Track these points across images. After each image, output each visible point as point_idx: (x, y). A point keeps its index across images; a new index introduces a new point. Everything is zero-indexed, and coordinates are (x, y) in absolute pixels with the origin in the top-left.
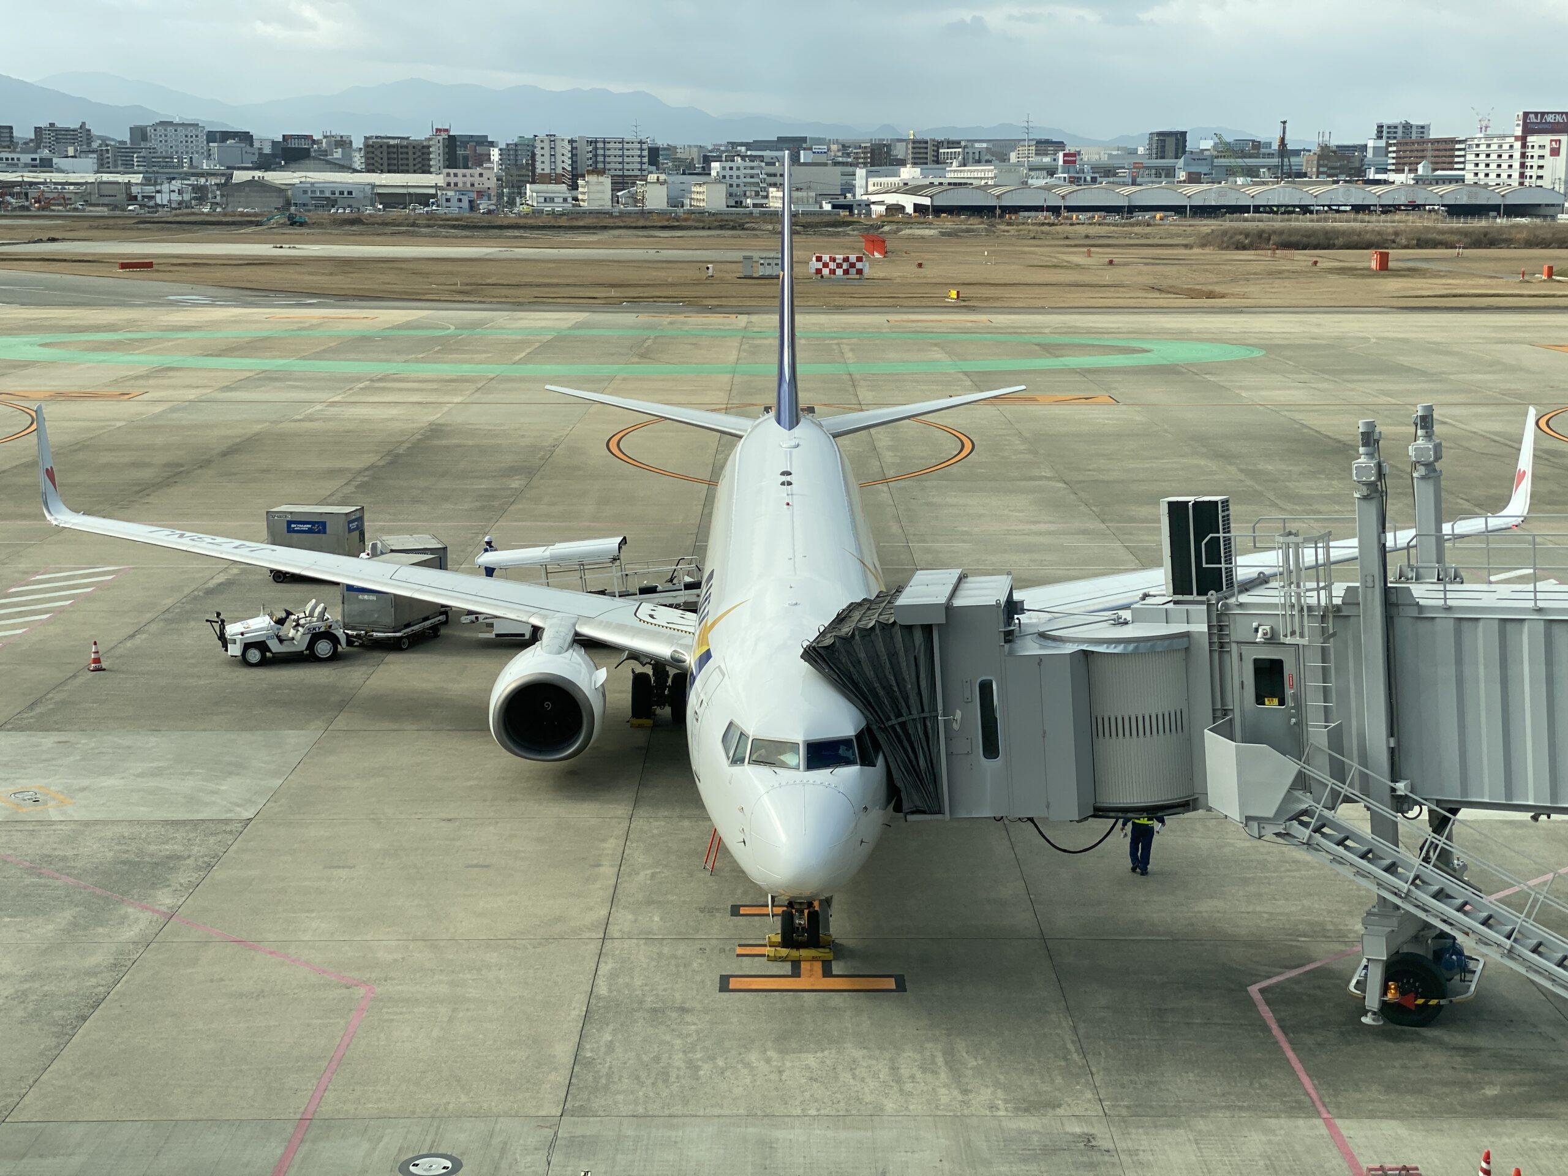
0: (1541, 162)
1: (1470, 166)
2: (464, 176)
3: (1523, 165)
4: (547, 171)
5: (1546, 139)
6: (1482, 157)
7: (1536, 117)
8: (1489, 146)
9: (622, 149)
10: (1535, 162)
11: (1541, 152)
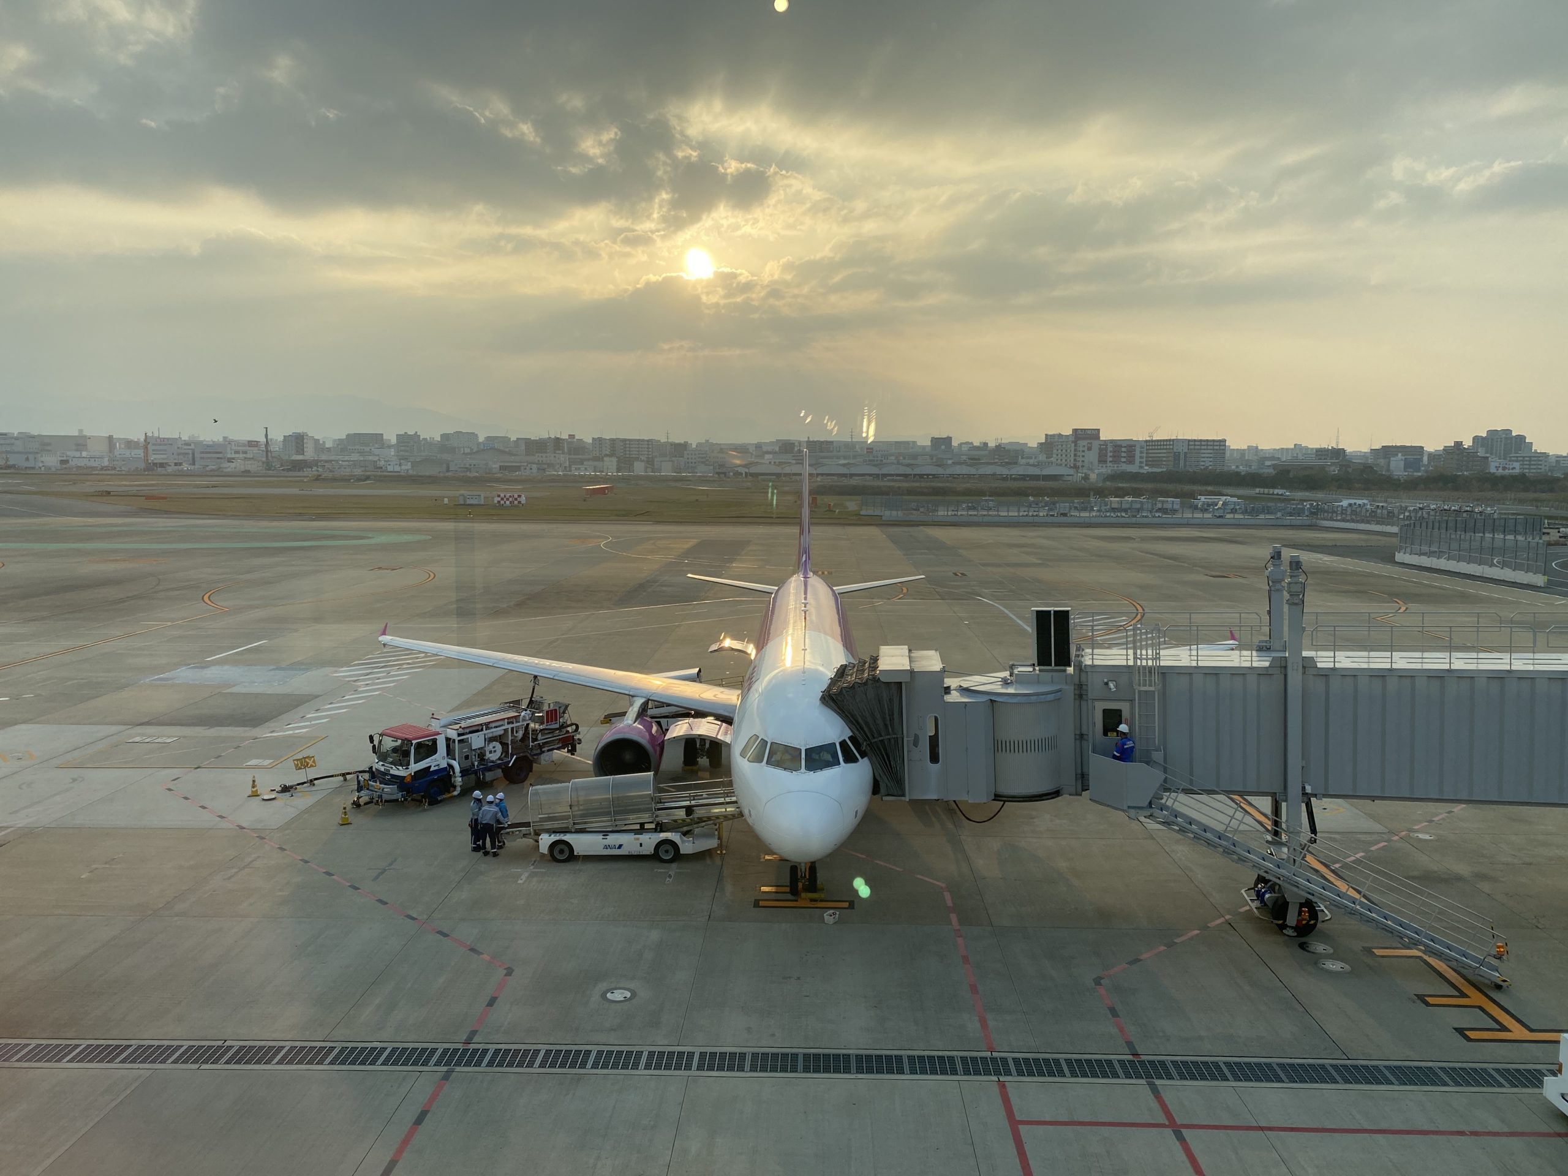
0: (1083, 454)
1: (1054, 456)
2: (546, 457)
3: (1075, 455)
4: (598, 455)
5: (1085, 443)
6: (1060, 451)
7: (1082, 431)
8: (1062, 446)
9: (639, 444)
10: (1081, 454)
11: (1084, 449)
